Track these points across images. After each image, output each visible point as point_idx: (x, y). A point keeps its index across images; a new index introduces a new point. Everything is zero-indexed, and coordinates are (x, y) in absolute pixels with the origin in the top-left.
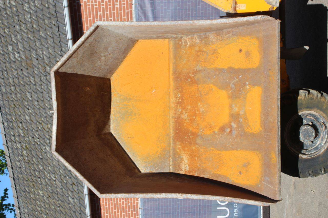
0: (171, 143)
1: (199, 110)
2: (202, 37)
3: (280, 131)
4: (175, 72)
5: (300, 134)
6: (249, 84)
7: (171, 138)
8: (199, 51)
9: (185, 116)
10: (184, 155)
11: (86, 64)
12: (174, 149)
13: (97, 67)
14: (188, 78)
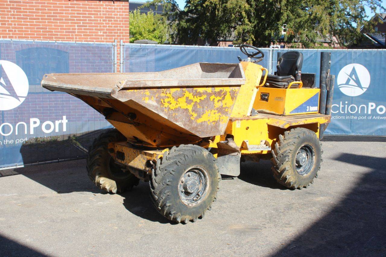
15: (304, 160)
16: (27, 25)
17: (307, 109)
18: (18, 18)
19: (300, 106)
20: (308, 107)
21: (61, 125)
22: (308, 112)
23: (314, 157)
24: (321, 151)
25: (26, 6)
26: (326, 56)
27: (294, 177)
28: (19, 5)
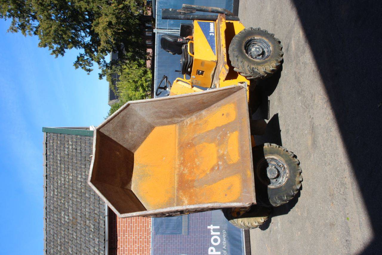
0: (176, 193)
1: (195, 164)
2: (197, 116)
3: (252, 156)
4: (179, 143)
5: (267, 171)
6: (229, 132)
7: (176, 190)
8: (196, 125)
9: (186, 171)
10: (185, 198)
11: (118, 133)
12: (177, 197)
13: (125, 139)
14: (189, 144)
15: (258, 50)
16: (136, 226)
17: (212, 35)
18: (131, 232)
19: (209, 43)
20: (210, 34)
21: (215, 230)
22: (214, 34)
23: (256, 38)
24: (250, 29)
25: (122, 226)
26: (165, 15)
27: (272, 62)
28: (122, 231)
